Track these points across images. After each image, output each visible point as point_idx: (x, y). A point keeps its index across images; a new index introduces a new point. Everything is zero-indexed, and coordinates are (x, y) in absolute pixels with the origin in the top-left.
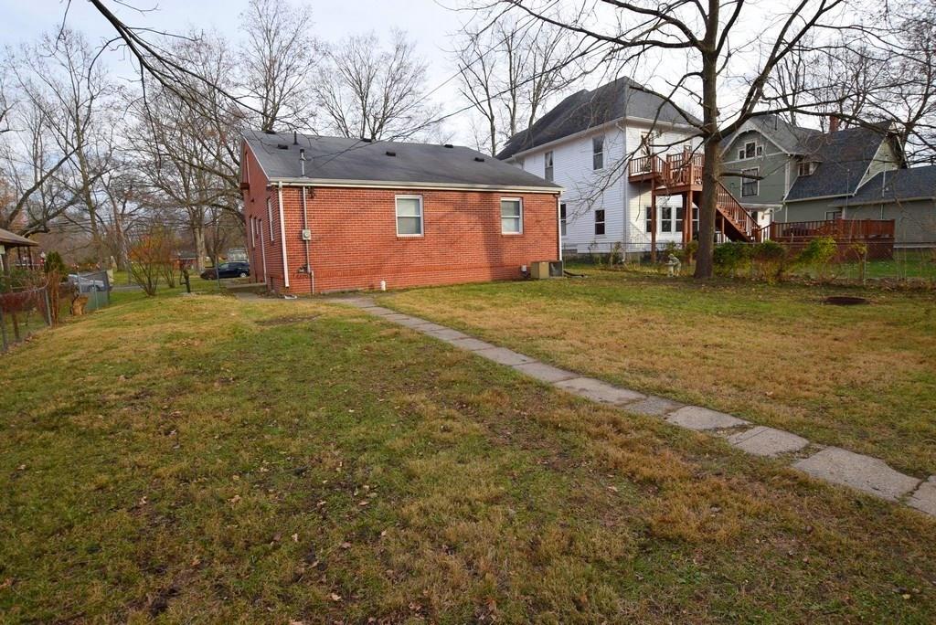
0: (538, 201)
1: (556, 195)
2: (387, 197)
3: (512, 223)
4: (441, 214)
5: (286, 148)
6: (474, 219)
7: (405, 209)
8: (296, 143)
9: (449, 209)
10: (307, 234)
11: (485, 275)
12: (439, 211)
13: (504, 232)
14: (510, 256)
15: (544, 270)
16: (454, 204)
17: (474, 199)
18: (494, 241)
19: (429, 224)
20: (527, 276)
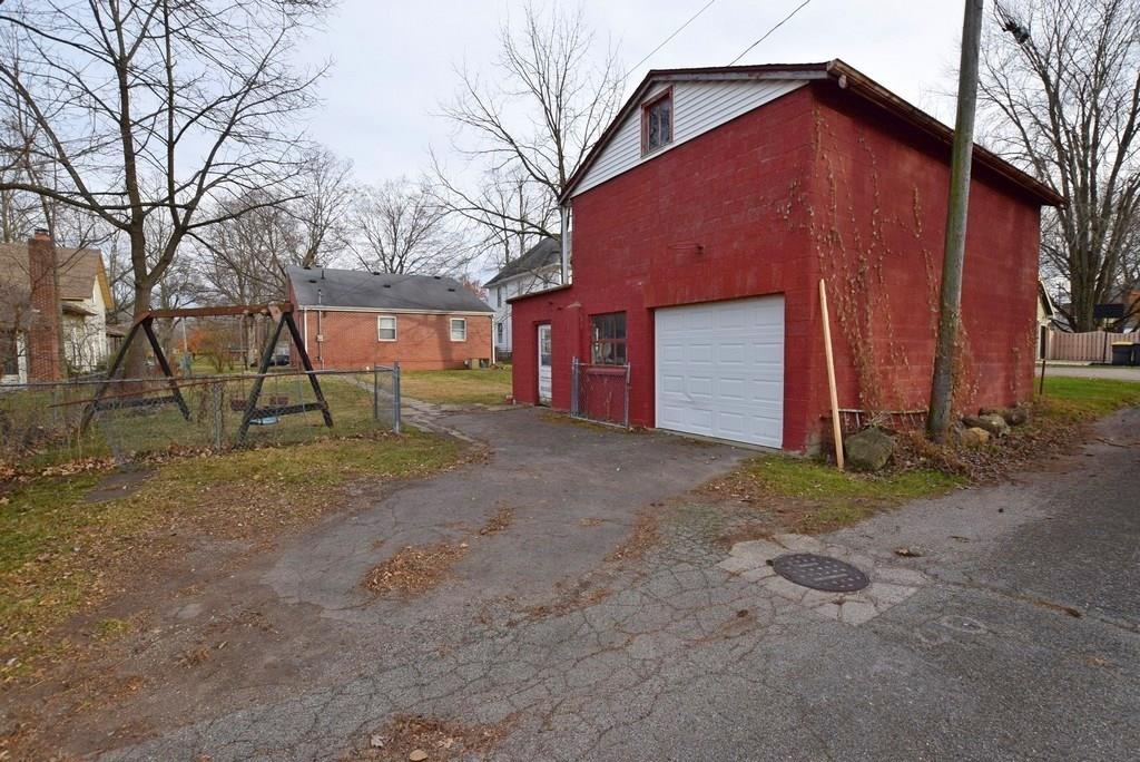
0: (479, 320)
1: (491, 317)
2: (373, 317)
3: (460, 335)
4: (408, 327)
5: (314, 282)
6: (432, 330)
7: (385, 324)
8: (323, 278)
9: (415, 324)
10: (321, 338)
11: (440, 366)
12: (408, 325)
13: (452, 340)
14: (456, 355)
15: (475, 364)
16: (418, 321)
17: (433, 318)
18: (446, 344)
19: (401, 333)
20: (467, 367)
